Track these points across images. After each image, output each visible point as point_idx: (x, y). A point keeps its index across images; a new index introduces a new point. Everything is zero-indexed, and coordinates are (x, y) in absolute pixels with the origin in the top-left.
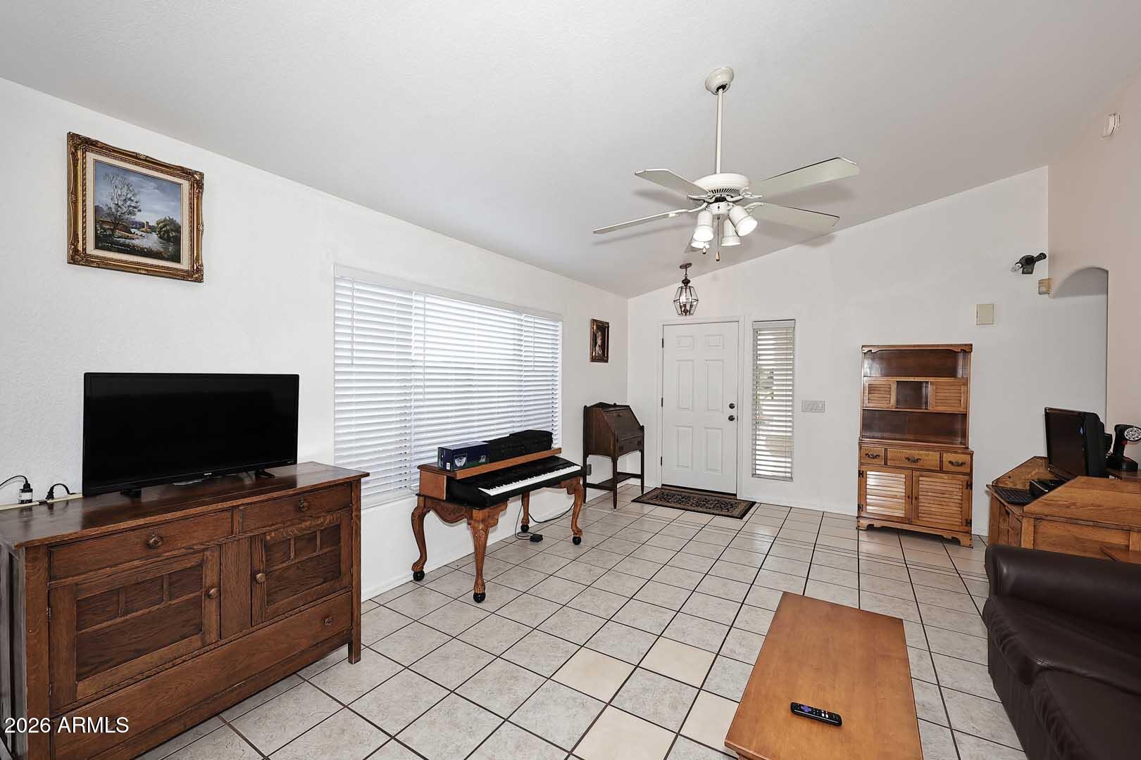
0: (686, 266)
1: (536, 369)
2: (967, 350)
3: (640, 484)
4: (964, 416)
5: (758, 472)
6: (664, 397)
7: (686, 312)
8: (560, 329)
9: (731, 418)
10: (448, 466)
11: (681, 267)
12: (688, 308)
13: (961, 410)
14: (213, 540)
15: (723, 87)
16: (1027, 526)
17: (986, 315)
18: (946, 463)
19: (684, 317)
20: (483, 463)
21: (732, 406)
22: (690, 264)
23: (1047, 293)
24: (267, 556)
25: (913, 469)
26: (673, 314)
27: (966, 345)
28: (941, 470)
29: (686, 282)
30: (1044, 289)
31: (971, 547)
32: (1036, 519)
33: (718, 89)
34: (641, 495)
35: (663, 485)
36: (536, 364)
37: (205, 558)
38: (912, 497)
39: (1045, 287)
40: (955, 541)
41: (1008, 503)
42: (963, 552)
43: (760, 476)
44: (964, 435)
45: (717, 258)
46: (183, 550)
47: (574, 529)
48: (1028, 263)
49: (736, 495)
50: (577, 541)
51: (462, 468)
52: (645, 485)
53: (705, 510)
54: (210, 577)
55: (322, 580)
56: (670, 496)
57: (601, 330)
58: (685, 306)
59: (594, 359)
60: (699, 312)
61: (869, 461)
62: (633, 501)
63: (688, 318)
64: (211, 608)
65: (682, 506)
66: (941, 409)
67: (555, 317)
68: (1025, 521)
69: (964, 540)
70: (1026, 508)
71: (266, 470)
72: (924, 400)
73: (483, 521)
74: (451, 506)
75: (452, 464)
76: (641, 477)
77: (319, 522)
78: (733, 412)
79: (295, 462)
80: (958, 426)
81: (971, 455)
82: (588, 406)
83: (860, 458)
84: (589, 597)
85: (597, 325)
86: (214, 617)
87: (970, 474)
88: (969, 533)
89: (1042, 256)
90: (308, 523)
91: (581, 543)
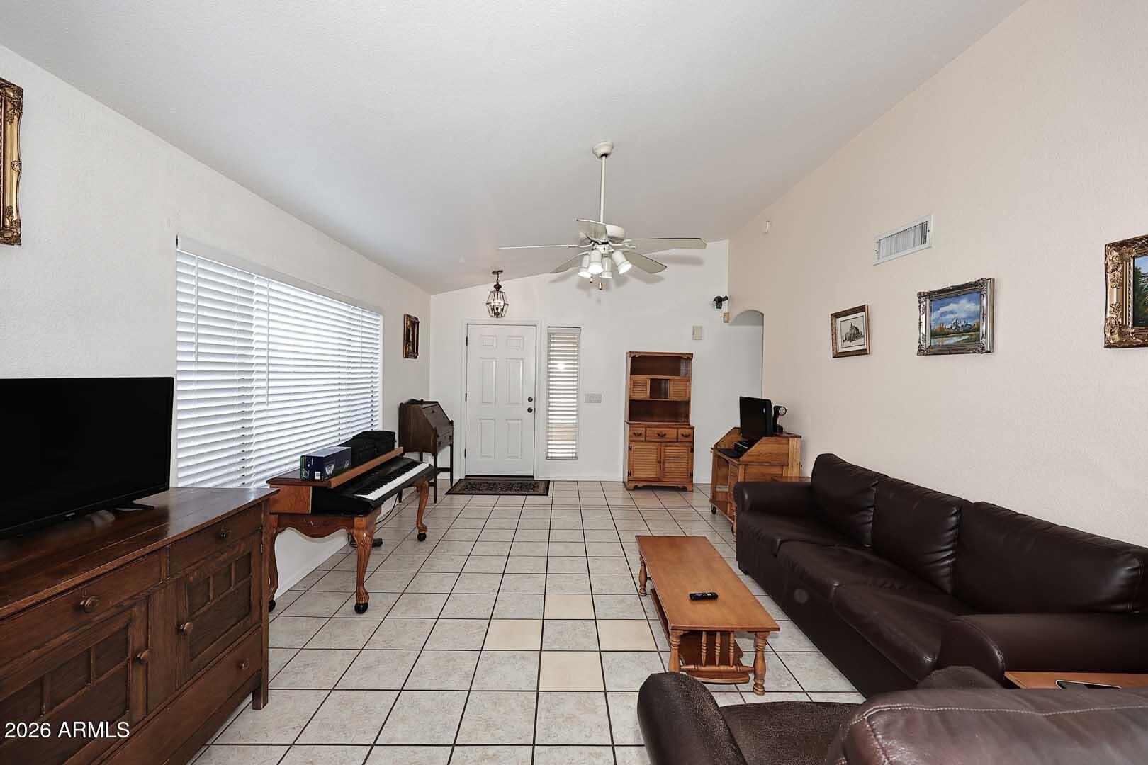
0: (498, 273)
1: (364, 365)
2: (689, 358)
3: (449, 478)
4: (687, 403)
5: (550, 455)
6: (468, 393)
7: (497, 315)
8: (380, 323)
9: (530, 410)
10: (318, 476)
11: (493, 273)
12: (499, 311)
13: (686, 399)
14: (142, 592)
15: (606, 155)
16: (741, 469)
17: (697, 333)
18: (680, 436)
19: (496, 319)
20: (347, 469)
21: (530, 400)
22: (502, 271)
23: (727, 322)
24: (189, 600)
25: (661, 442)
26: (486, 316)
27: (690, 354)
28: (677, 442)
29: (498, 287)
30: (726, 319)
31: (692, 491)
32: (745, 465)
33: (602, 155)
34: (450, 488)
35: (467, 476)
36: (364, 360)
37: (133, 615)
38: (661, 462)
39: (726, 318)
40: (684, 489)
41: (731, 457)
42: (688, 495)
43: (552, 458)
44: (687, 416)
45: (600, 287)
46: (113, 610)
47: (419, 525)
48: (719, 301)
49: (533, 477)
50: (422, 537)
51: (333, 475)
52: (454, 478)
53: (515, 493)
54: (137, 637)
55: (235, 619)
56: (476, 485)
57: (412, 327)
58: (497, 309)
59: (407, 356)
60: (509, 316)
61: (635, 438)
62: (447, 494)
63: (499, 320)
64: (137, 676)
65: (494, 492)
66: (676, 398)
67: (377, 310)
68: (740, 467)
69: (689, 488)
70: (741, 459)
71: (135, 502)
72: (663, 392)
73: (367, 528)
74: (320, 519)
75: (323, 472)
76: (450, 470)
77: (235, 552)
78: (531, 405)
79: (167, 487)
80: (682, 410)
81: (693, 428)
82: (403, 402)
83: (630, 436)
84: (467, 582)
85: (410, 320)
86: (142, 688)
87: (693, 442)
88: (692, 482)
89: (726, 298)
90: (225, 555)
91: (427, 539)
